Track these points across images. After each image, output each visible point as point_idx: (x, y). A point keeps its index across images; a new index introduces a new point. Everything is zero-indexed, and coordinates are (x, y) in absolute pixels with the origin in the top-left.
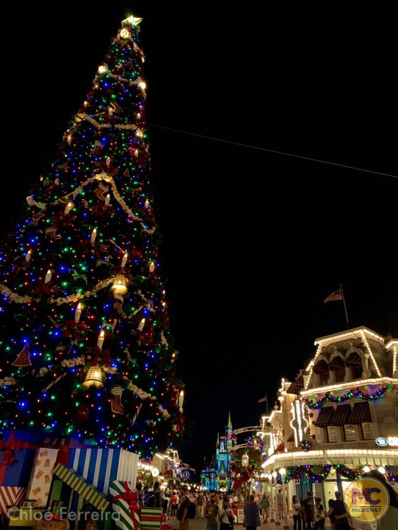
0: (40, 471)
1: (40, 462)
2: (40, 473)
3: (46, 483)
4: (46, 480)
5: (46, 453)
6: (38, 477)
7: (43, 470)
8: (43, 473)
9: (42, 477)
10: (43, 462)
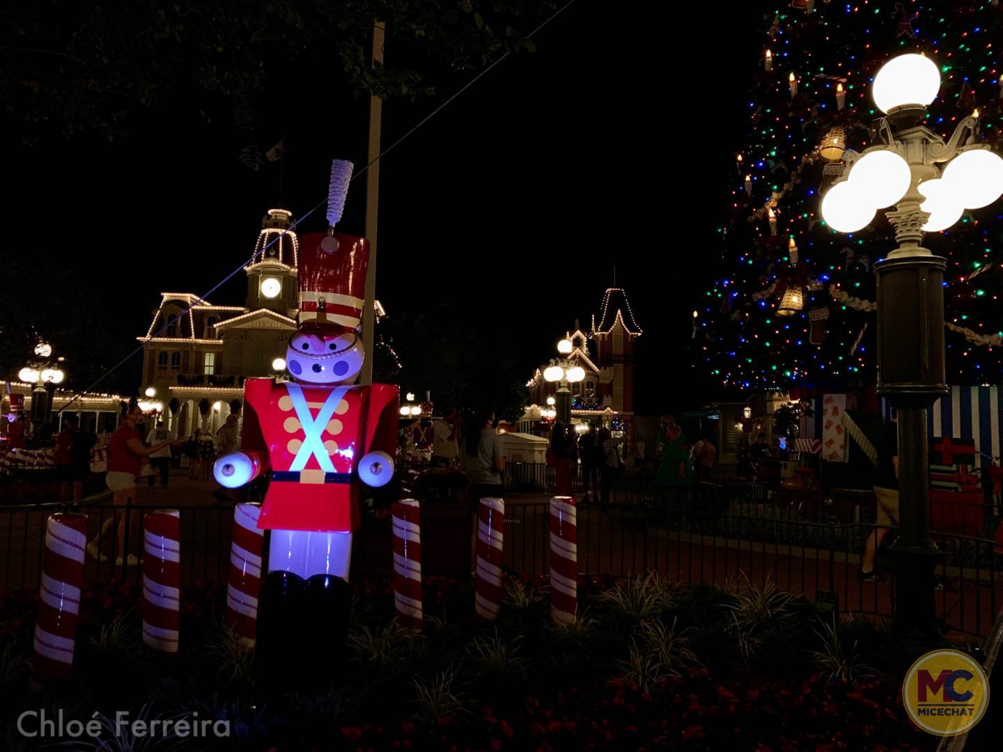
0: (828, 420)
1: (826, 410)
2: (829, 424)
3: (839, 434)
4: (838, 431)
5: (830, 400)
6: (827, 428)
7: (833, 421)
8: (832, 423)
9: (833, 428)
10: (830, 411)
